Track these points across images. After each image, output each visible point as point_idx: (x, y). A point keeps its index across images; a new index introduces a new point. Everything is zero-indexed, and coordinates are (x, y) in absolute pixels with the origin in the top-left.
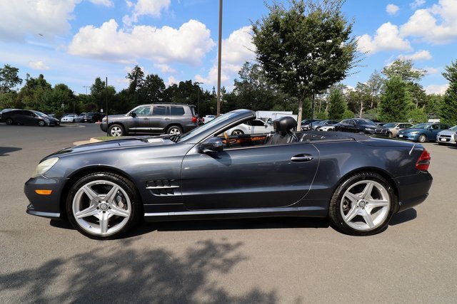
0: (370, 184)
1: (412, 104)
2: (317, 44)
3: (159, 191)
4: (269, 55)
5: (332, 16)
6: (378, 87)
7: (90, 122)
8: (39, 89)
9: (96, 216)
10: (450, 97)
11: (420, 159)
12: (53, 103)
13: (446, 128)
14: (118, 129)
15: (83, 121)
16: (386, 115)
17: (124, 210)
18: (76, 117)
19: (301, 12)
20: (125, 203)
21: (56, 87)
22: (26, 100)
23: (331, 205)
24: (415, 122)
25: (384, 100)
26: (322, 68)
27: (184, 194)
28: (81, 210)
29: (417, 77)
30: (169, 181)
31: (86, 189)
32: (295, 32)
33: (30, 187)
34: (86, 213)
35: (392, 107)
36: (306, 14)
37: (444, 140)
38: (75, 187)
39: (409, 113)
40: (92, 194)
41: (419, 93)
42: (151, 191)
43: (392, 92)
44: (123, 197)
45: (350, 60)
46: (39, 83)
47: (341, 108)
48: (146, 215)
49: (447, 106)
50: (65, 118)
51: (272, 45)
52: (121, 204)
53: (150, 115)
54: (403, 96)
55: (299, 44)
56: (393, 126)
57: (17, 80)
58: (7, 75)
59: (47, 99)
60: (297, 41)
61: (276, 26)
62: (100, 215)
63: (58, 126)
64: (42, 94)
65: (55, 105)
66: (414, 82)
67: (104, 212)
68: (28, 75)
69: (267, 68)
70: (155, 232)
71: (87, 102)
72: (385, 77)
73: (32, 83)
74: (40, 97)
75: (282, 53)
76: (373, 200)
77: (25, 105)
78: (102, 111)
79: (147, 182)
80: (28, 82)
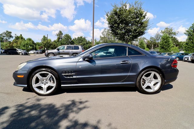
0: (153, 73)
1: (172, 45)
2: (133, 20)
3: (67, 76)
4: (113, 25)
5: (138, 9)
6: (159, 39)
7: (41, 53)
8: (20, 40)
9: (42, 86)
10: (188, 42)
11: (173, 63)
12: (26, 46)
13: (187, 54)
14: (52, 55)
15: (38, 53)
16: (162, 50)
17: (53, 84)
18: (35, 51)
19: (126, 7)
20: (54, 81)
21: (27, 39)
22: (15, 45)
23: (137, 81)
24: (174, 52)
25: (161, 43)
26: (135, 30)
27: (77, 77)
28: (35, 84)
29: (175, 34)
30: (71, 72)
31: (38, 75)
32: (123, 15)
33: (15, 75)
34: (38, 85)
35: (164, 46)
36: (128, 8)
37: (186, 59)
38: (33, 74)
39: (172, 49)
40: (40, 77)
41: (176, 41)
42: (64, 76)
43: (164, 40)
44: (53, 79)
45: (146, 27)
46: (20, 38)
47: (144, 47)
48: (62, 85)
49: (187, 46)
50: (31, 52)
51: (114, 21)
52: (52, 81)
53: (65, 50)
54: (169, 42)
55: (125, 20)
56: (165, 54)
57: (11, 36)
58: (7, 35)
59: (23, 44)
60: (125, 19)
61: (116, 13)
62: (43, 86)
63: (28, 55)
64: (21, 42)
65: (27, 47)
66: (174, 37)
67: (45, 85)
68: (16, 35)
69: (112, 30)
70: (66, 93)
71: (40, 45)
72: (162, 34)
73: (17, 38)
74: (20, 43)
75: (119, 24)
76: (154, 79)
77: (14, 47)
78: (46, 49)
79: (62, 72)
80: (16, 37)
